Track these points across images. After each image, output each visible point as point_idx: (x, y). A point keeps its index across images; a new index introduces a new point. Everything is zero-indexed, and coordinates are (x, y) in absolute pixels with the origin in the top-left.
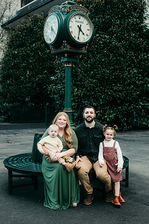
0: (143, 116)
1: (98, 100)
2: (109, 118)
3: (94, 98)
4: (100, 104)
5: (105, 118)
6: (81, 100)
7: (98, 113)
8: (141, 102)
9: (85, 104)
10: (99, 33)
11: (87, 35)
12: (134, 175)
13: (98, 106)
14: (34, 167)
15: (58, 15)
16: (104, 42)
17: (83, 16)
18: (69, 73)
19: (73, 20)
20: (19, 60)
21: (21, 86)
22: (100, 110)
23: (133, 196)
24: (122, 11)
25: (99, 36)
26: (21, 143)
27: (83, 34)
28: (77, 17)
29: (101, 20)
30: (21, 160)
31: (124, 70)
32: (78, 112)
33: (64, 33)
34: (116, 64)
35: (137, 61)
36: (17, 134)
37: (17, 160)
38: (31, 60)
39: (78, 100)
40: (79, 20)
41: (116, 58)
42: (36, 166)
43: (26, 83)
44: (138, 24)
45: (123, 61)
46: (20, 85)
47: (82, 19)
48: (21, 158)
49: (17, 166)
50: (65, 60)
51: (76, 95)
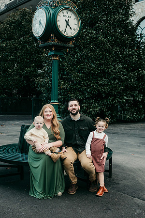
0: (126, 110)
1: (83, 94)
2: (94, 111)
3: (80, 91)
4: (85, 97)
5: (90, 112)
6: (68, 94)
7: (84, 106)
8: (125, 96)
9: (71, 97)
10: (86, 29)
11: (74, 29)
12: (117, 166)
13: (84, 99)
14: (20, 158)
15: (46, 9)
16: (91, 38)
17: (71, 10)
18: (56, 66)
19: (61, 14)
20: (7, 52)
21: (9, 79)
22: (86, 103)
23: (115, 186)
24: (109, 8)
25: (86, 31)
26: (8, 134)
27: (71, 28)
28: (65, 12)
29: (88, 15)
30: (8, 151)
31: (110, 64)
32: (64, 104)
33: (51, 26)
34: (101, 59)
35: (122, 56)
36: (4, 125)
37: (3, 150)
38: (19, 53)
39: (64, 93)
40: (67, 14)
41: (102, 53)
42: (22, 157)
43: (13, 76)
44: (123, 21)
45: (109, 56)
46: (8, 77)
47: (70, 14)
48: (7, 149)
49: (4, 156)
50: (53, 53)
51: (62, 88)
